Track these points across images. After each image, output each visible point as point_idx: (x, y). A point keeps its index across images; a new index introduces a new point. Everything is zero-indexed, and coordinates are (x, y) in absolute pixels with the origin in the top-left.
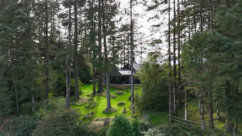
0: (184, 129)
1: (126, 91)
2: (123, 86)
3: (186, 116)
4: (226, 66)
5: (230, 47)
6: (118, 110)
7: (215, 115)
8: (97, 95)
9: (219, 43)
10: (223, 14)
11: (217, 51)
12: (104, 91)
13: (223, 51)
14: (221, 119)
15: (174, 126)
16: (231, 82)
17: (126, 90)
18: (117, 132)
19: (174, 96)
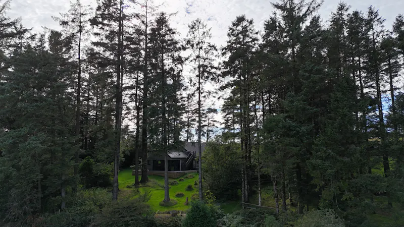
0: (260, 213)
1: (179, 180)
2: (174, 173)
3: (260, 202)
4: (295, 150)
5: (298, 132)
6: (178, 202)
7: (288, 201)
8: (141, 185)
9: (290, 129)
10: (292, 102)
11: (288, 136)
12: (150, 181)
13: (293, 136)
14: (293, 205)
15: (250, 210)
16: (301, 164)
17: (178, 178)
18: (196, 218)
19: (246, 181)
